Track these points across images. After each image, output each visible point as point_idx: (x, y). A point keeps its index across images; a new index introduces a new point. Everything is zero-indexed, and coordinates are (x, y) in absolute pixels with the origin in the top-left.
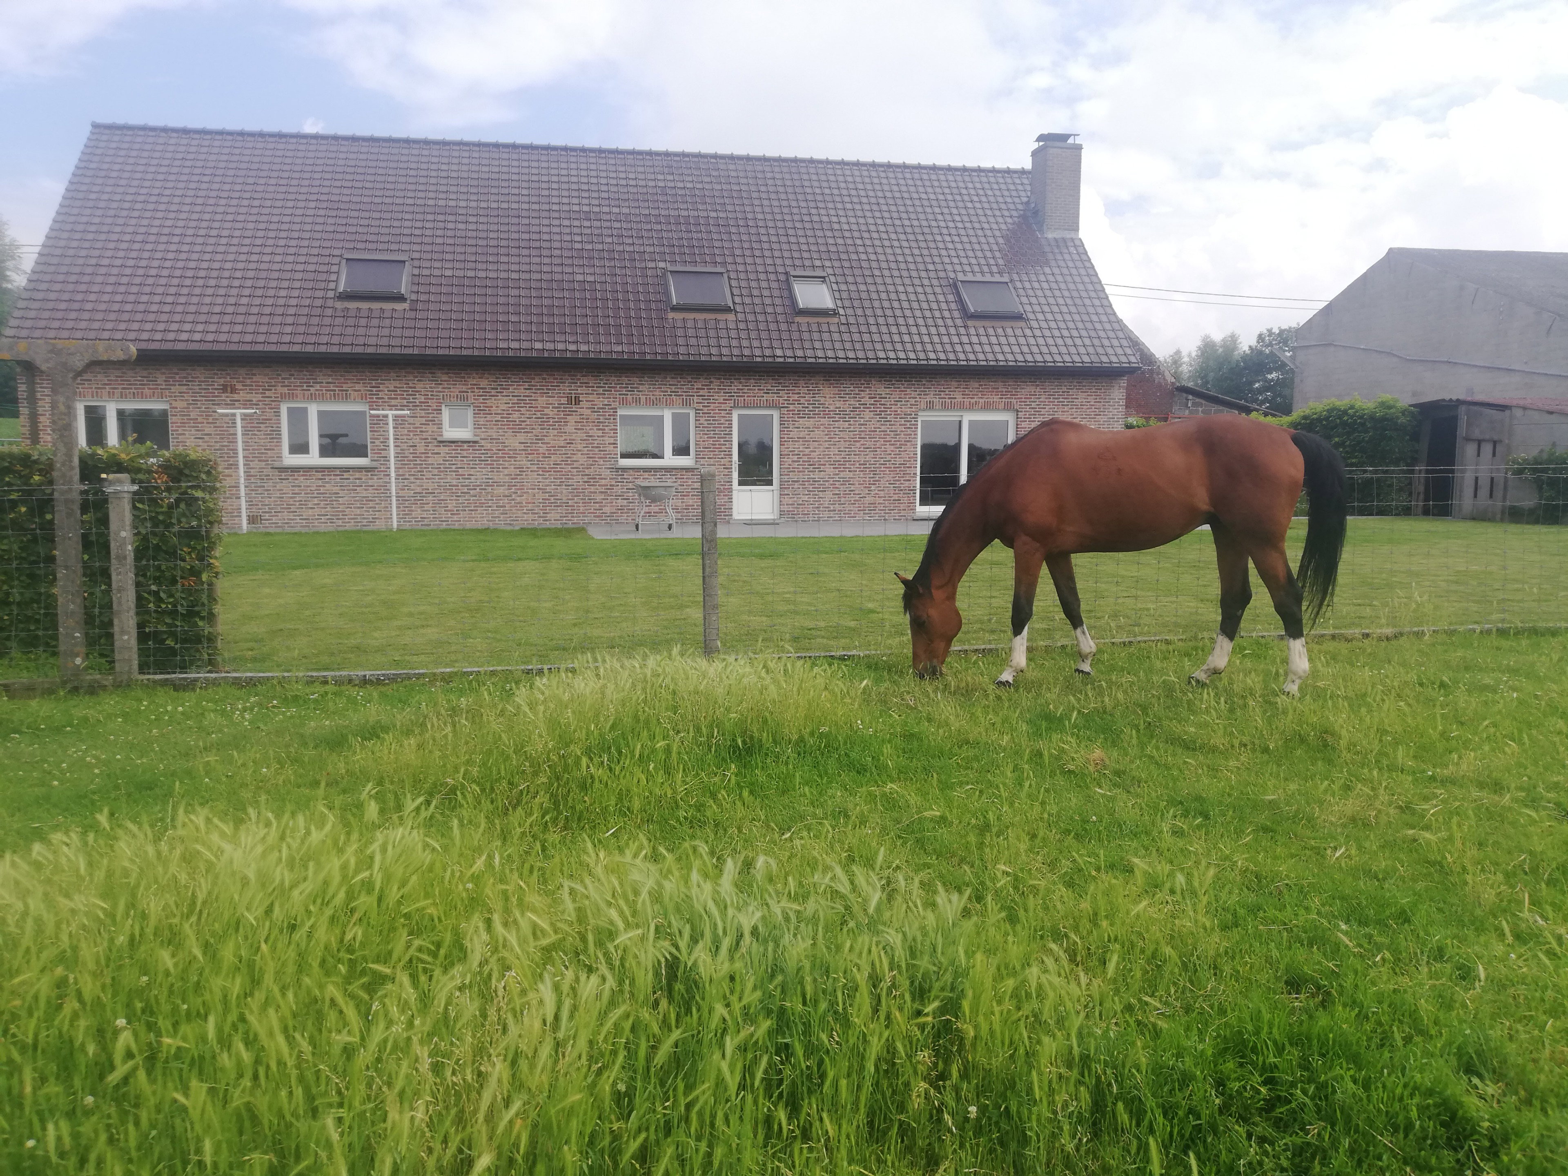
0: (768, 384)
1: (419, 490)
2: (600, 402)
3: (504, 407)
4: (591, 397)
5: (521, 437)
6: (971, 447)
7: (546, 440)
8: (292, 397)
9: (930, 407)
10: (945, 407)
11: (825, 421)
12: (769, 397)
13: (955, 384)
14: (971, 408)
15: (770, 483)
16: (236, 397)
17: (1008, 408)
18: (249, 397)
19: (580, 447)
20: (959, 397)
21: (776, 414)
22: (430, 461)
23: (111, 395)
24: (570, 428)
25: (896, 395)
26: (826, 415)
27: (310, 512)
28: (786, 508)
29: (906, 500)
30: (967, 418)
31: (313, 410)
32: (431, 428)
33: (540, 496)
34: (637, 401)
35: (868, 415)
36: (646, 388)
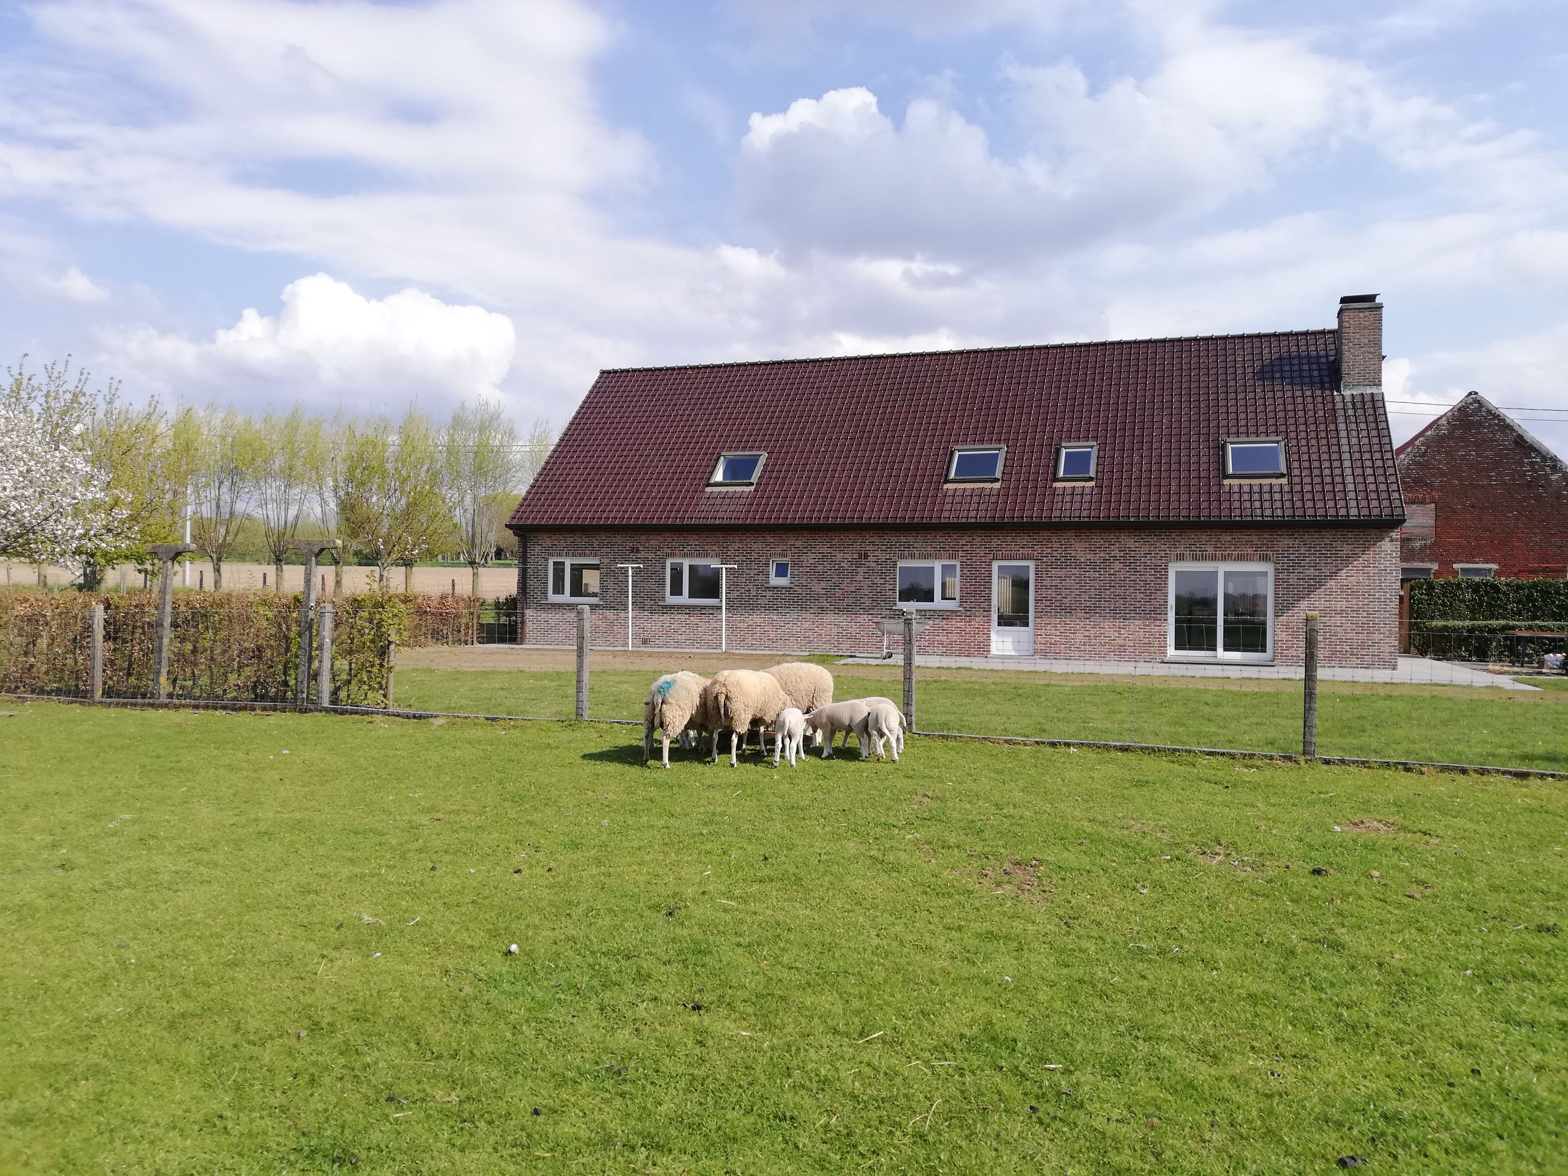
0: (1024, 539)
1: (751, 623)
2: (883, 557)
3: (812, 561)
4: (876, 553)
5: (823, 584)
6: (1226, 596)
7: (842, 586)
8: (672, 555)
9: (1181, 558)
10: (1195, 558)
11: (1076, 571)
12: (1025, 551)
13: (1205, 538)
14: (1224, 558)
15: (1026, 624)
16: (639, 555)
17: (1264, 558)
18: (647, 555)
19: (866, 592)
20: (1210, 550)
21: (1031, 564)
22: (759, 602)
23: (567, 555)
24: (859, 577)
25: (1146, 549)
26: (1078, 565)
27: (679, 637)
28: (1039, 647)
29: (1156, 644)
30: (1222, 568)
31: (686, 563)
32: (761, 577)
33: (835, 630)
34: (913, 556)
35: (1117, 566)
36: (918, 543)
